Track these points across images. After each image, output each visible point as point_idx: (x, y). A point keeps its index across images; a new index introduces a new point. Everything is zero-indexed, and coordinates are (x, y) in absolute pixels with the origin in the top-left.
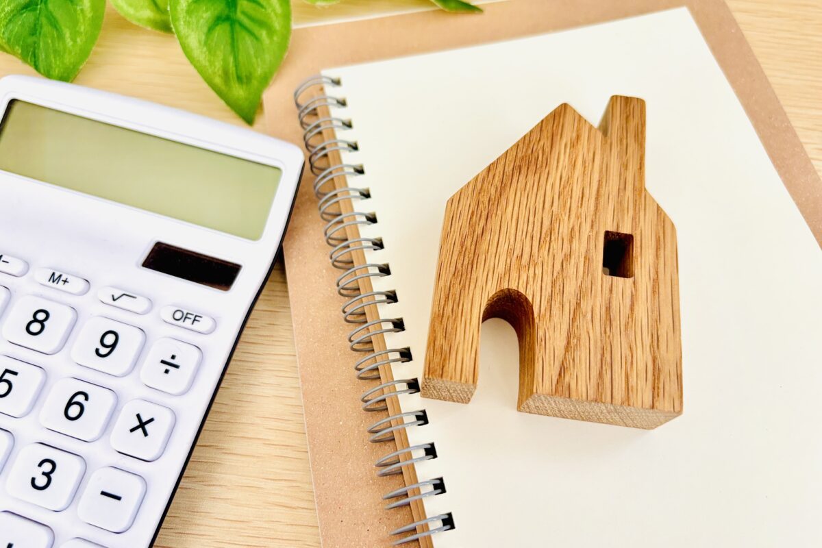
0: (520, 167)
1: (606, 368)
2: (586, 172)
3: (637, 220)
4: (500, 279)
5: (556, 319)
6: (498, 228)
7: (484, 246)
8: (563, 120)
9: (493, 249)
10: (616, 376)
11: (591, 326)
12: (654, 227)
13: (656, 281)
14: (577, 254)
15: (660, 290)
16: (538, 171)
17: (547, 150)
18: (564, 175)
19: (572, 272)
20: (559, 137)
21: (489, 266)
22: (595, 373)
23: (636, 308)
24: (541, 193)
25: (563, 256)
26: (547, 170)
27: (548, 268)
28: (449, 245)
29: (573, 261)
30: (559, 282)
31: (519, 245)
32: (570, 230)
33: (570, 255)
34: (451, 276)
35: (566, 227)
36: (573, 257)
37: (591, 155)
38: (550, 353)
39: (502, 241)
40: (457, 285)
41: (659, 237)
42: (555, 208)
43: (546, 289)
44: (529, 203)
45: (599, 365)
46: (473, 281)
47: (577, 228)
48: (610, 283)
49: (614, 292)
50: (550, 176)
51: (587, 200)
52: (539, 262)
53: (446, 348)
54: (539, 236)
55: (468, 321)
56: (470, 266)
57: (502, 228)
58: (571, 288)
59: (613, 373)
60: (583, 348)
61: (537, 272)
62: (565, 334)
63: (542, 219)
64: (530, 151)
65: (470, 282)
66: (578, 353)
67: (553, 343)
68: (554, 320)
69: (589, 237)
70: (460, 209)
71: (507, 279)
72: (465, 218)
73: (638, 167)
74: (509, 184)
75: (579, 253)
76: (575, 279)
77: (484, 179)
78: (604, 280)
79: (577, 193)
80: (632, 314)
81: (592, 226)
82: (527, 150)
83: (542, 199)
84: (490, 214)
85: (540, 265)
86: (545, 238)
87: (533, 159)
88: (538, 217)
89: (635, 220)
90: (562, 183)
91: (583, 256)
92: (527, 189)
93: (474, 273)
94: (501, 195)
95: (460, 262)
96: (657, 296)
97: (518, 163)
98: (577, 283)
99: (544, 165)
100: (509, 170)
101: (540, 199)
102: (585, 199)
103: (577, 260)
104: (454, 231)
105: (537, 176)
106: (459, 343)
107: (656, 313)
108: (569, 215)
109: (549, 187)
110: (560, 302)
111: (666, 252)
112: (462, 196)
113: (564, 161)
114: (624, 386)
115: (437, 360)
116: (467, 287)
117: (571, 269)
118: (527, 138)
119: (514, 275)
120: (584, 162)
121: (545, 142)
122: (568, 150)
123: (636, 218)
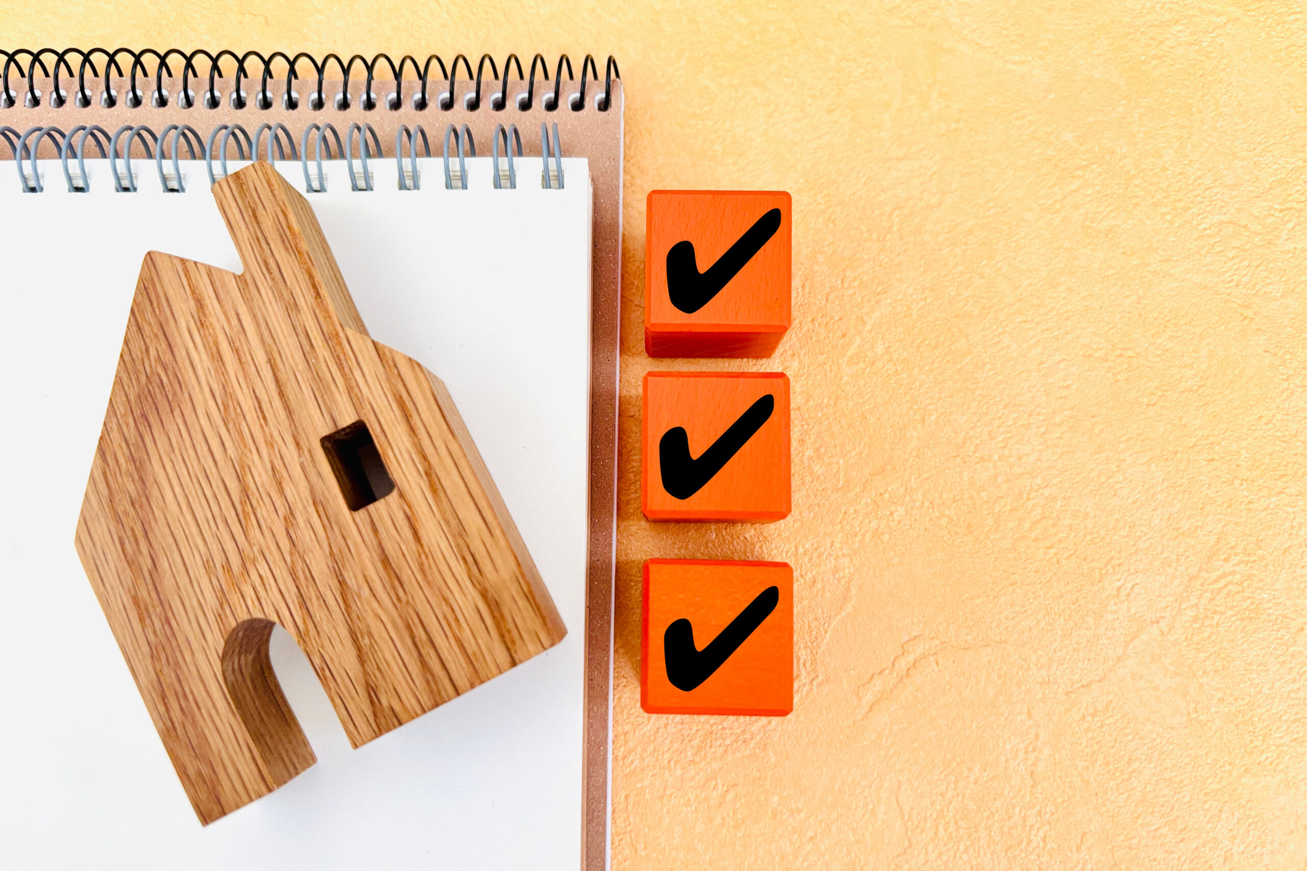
0: (144, 416)
1: (427, 650)
2: (243, 360)
3: (356, 389)
4: (220, 617)
5: (325, 627)
6: (171, 540)
7: (168, 582)
8: (162, 286)
9: (183, 580)
10: (445, 655)
11: (375, 604)
12: (385, 386)
13: (429, 472)
14: (300, 506)
15: (443, 481)
16: (174, 405)
17: (167, 357)
18: (215, 387)
19: (308, 538)
20: (172, 323)
21: (193, 607)
22: (415, 669)
23: (422, 533)
24: (198, 437)
25: (283, 521)
26: (186, 395)
27: (273, 555)
28: (118, 615)
29: (301, 521)
30: (299, 566)
31: (215, 547)
32: (270, 473)
33: (292, 514)
34: (149, 660)
35: (263, 473)
36: (298, 514)
37: (235, 322)
38: (343, 680)
39: (189, 558)
40: (166, 669)
41: (401, 397)
42: (231, 451)
43: (288, 590)
44: (190, 469)
45: (415, 653)
46: (184, 646)
47: (278, 464)
48: (368, 520)
49: (381, 530)
50: (195, 401)
51: (268, 404)
52: (257, 554)
53: (206, 771)
54: (233, 513)
55: (213, 712)
56: (166, 627)
57: (177, 537)
58: (319, 565)
59: (440, 652)
60: (381, 643)
61: (262, 572)
62: (348, 641)
63: (223, 481)
64: (143, 378)
65: (181, 652)
66: (380, 655)
67: (340, 663)
68: (323, 630)
69: (302, 466)
70: (98, 546)
71: (228, 611)
72: (115, 556)
73: (314, 295)
74: (146, 457)
75: (301, 500)
76: (317, 546)
77: (104, 474)
78: (358, 520)
79: (247, 404)
80: (421, 545)
81: (298, 444)
82: (138, 379)
83: (205, 449)
84: (146, 526)
85: (260, 558)
86: (243, 510)
87: (157, 390)
88: (216, 482)
89: (351, 390)
90: (219, 401)
91: (311, 502)
92: (175, 445)
93: (178, 635)
94: (144, 483)
95: (149, 630)
96: (442, 494)
97: (138, 413)
98: (324, 551)
99: (177, 387)
100: (131, 433)
101: (203, 450)
102: (266, 406)
103: (306, 514)
104: (112, 588)
105: (177, 412)
106: (219, 752)
107: (453, 522)
108: (257, 449)
109: (204, 421)
110: (317, 597)
111: (423, 416)
112: (89, 524)
113: (201, 360)
114: (462, 660)
115: (203, 795)
116: (181, 662)
117: (304, 535)
118: (127, 358)
119: (235, 598)
120: (231, 342)
121: (157, 347)
122: (197, 338)
123: (352, 388)
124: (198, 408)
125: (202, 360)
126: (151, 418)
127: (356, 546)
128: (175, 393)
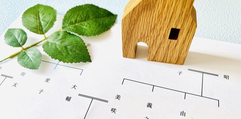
124: (155, 12)
125: (161, 5)
126: (145, 9)
127: (166, 43)
128: (152, 8)
